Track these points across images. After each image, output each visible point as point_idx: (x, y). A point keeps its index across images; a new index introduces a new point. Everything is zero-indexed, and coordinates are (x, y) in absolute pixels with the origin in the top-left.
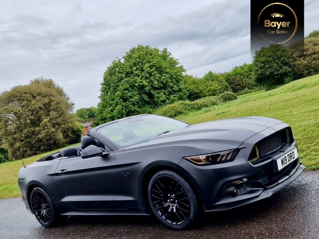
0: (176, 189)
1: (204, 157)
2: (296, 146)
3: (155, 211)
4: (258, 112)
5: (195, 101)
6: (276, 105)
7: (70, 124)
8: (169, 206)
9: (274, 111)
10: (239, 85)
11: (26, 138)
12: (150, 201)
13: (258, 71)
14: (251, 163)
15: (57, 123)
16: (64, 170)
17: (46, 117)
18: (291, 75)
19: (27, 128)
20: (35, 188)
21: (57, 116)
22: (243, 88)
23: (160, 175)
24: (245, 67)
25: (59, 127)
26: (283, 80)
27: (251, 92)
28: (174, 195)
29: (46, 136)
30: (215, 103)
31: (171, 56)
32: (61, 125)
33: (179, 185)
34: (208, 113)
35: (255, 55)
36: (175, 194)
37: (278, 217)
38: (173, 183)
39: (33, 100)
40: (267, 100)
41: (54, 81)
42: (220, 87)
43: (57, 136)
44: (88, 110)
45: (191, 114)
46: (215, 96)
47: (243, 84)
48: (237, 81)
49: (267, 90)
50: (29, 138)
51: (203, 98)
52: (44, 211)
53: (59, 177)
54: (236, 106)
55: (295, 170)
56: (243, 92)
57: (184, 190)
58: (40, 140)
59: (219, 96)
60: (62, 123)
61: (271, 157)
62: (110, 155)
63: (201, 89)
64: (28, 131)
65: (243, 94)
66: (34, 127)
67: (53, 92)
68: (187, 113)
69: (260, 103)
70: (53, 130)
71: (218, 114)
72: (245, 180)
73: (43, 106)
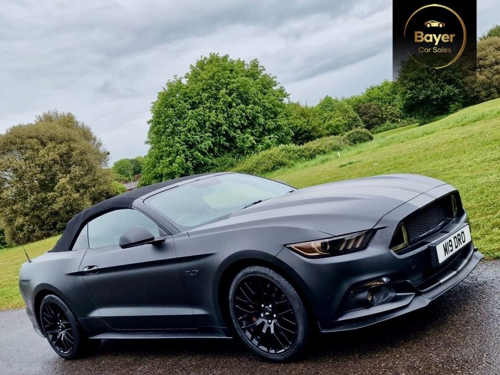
0: (273, 295)
1: (318, 244)
2: (467, 221)
3: (241, 333)
4: (407, 162)
5: (304, 145)
6: (436, 150)
7: (104, 186)
8: (263, 323)
9: (432, 159)
10: (375, 117)
11: (33, 209)
12: (232, 316)
13: (407, 92)
14: (395, 252)
15: (83, 185)
16: (93, 266)
17: (65, 175)
18: (459, 98)
19: (33, 195)
20: (47, 296)
21: (82, 173)
22: (383, 120)
23: (247, 274)
24: (385, 88)
25: (85, 191)
26: (448, 106)
27: (396, 127)
28: (270, 306)
29: (65, 206)
30: (336, 146)
31: (264, 72)
32: (89, 187)
33: (279, 289)
34: (326, 164)
35: (401, 68)
36: (272, 304)
37: (440, 338)
38: (268, 286)
39: (42, 148)
40: (422, 142)
41: (75, 116)
42: (345, 122)
43: (82, 206)
44: (132, 161)
45: (299, 165)
46: (337, 136)
47: (383, 115)
48: (372, 110)
49: (421, 125)
50: (37, 211)
51: (318, 139)
52: (63, 333)
53: (86, 278)
54: (371, 152)
55: (466, 261)
56: (383, 127)
57: (286, 298)
58: (56, 213)
59: (345, 136)
60: (90, 184)
61: (427, 241)
62: (167, 241)
63: (314, 124)
64: (35, 199)
65: (383, 131)
66: (46, 192)
67: (74, 134)
68: (293, 165)
69: (410, 146)
70: (77, 195)
71: (342, 166)
72: (385, 279)
73: (58, 158)
